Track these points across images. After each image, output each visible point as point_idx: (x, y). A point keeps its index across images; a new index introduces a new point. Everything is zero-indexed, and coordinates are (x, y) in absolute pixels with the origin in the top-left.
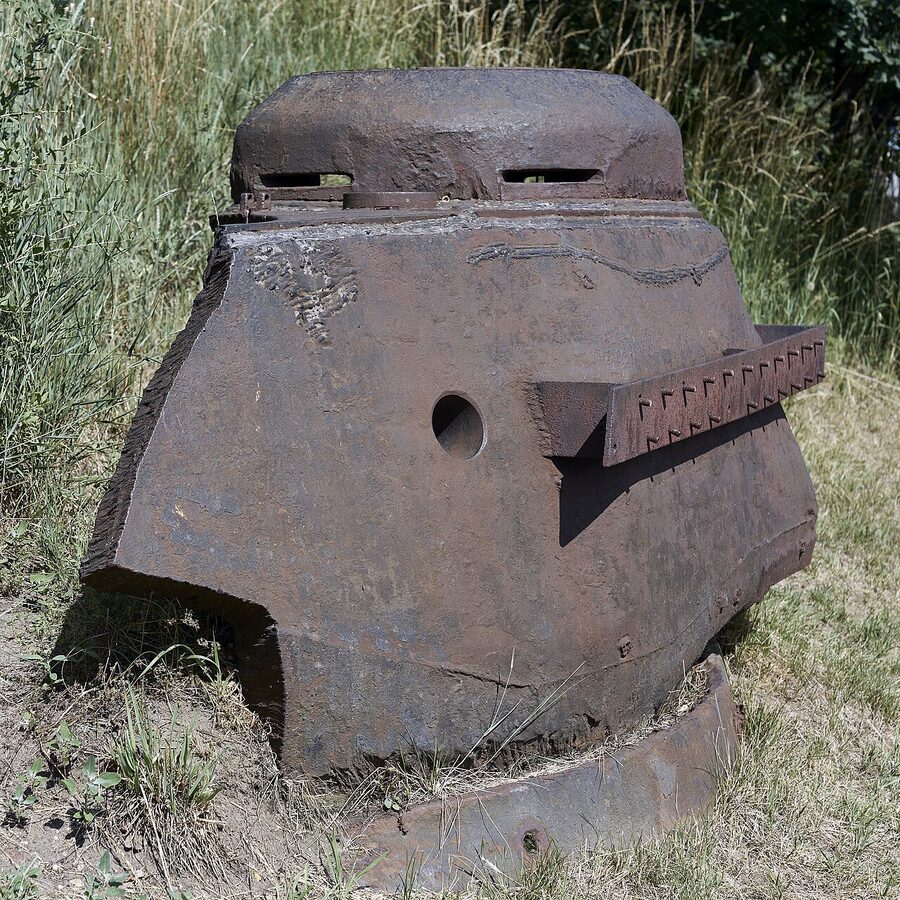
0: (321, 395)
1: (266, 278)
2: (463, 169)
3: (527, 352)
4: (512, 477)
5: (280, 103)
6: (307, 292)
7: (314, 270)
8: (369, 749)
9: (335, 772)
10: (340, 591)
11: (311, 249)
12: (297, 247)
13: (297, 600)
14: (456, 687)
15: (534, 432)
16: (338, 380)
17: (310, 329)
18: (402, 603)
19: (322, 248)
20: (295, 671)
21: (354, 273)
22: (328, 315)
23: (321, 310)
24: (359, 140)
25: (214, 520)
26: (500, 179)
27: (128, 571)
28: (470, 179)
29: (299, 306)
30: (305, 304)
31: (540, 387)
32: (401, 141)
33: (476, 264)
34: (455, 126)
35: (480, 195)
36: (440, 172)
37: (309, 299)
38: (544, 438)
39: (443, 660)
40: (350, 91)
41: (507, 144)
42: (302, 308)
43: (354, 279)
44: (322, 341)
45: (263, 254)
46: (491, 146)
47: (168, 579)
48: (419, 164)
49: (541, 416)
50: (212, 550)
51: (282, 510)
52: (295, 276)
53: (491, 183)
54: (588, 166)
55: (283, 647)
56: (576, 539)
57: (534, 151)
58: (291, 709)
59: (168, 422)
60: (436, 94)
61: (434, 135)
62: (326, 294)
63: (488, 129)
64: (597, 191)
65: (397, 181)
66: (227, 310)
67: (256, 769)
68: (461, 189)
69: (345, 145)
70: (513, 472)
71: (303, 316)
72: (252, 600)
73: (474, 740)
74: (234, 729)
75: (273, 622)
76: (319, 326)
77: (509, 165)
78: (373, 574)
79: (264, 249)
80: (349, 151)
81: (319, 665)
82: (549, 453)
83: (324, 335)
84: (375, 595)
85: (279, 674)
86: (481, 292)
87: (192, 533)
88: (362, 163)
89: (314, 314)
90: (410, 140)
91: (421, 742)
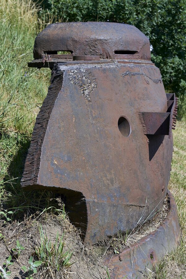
0: (90, 118)
1: (73, 80)
2: (104, 50)
3: (138, 103)
4: (138, 141)
5: (48, 31)
6: (84, 85)
7: (86, 78)
8: (109, 234)
9: (98, 242)
10: (101, 184)
11: (84, 71)
12: (81, 71)
13: (90, 189)
14: (130, 210)
15: (142, 127)
16: (94, 114)
17: (86, 97)
18: (116, 185)
19: (87, 71)
20: (91, 213)
21: (95, 79)
22: (90, 93)
23: (88, 91)
24: (75, 41)
25: (65, 164)
26: (114, 53)
27: (42, 186)
28: (106, 53)
29: (82, 90)
30: (84, 89)
31: (143, 114)
32: (87, 42)
33: (124, 76)
34: (102, 38)
35: (109, 57)
36: (98, 51)
37: (85, 87)
38: (145, 129)
39: (127, 202)
40: (70, 27)
41: (116, 43)
42: (83, 90)
43: (95, 81)
44: (89, 101)
45: (72, 73)
46: (112, 44)
47: (54, 187)
48: (92, 48)
49: (143, 122)
50: (66, 174)
51: (84, 158)
52: (81, 80)
53: (111, 54)
54: (135, 50)
55: (88, 205)
56: (153, 158)
57: (123, 45)
58: (89, 226)
59: (50, 130)
60: (95, 29)
61: (96, 40)
62: (89, 86)
63: (111, 39)
64: (137, 57)
65: (86, 53)
66: (63, 91)
67: (77, 246)
68: (103, 55)
69: (70, 42)
70: (138, 139)
71: (84, 93)
72: (78, 191)
73: (135, 225)
74: (69, 233)
75: (84, 197)
76: (88, 96)
77: (116, 49)
78: (109, 177)
79: (72, 71)
80: (72, 44)
81: (97, 210)
82: (146, 133)
83: (89, 99)
84: (110, 183)
85: (86, 214)
86: (126, 85)
87: (60, 169)
88: (76, 48)
89: (86, 92)
90: (89, 41)
91: (122, 229)
